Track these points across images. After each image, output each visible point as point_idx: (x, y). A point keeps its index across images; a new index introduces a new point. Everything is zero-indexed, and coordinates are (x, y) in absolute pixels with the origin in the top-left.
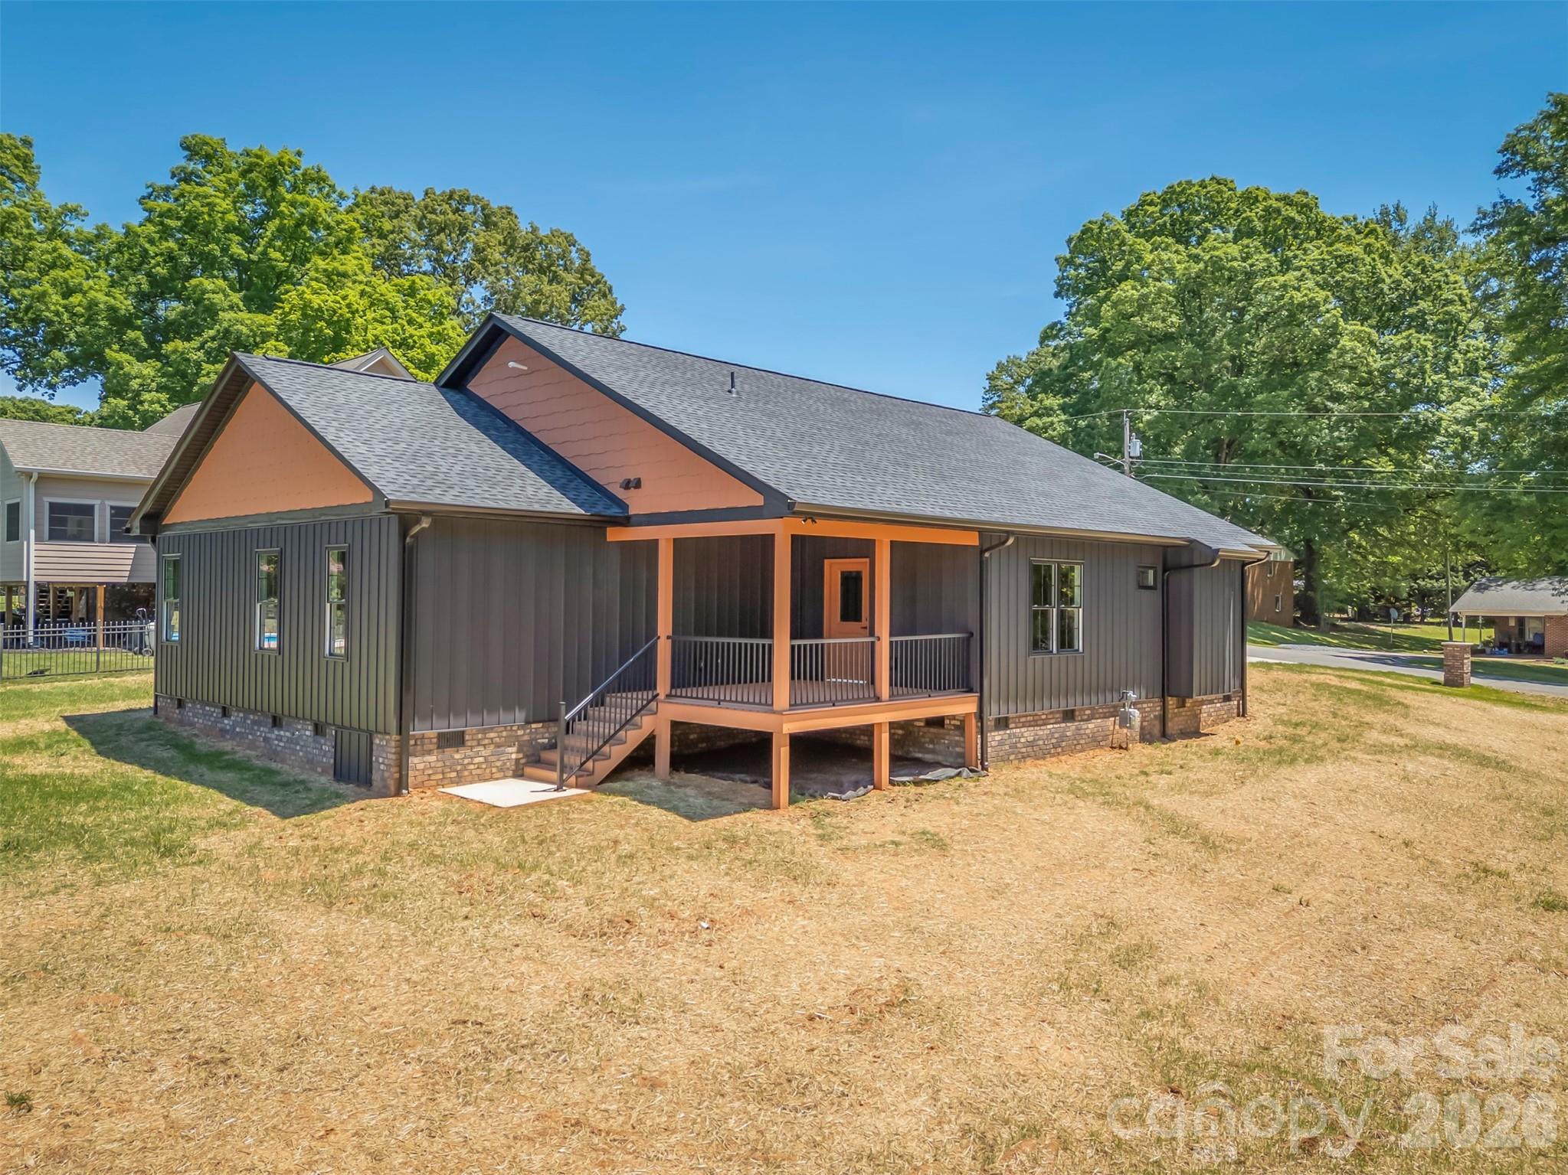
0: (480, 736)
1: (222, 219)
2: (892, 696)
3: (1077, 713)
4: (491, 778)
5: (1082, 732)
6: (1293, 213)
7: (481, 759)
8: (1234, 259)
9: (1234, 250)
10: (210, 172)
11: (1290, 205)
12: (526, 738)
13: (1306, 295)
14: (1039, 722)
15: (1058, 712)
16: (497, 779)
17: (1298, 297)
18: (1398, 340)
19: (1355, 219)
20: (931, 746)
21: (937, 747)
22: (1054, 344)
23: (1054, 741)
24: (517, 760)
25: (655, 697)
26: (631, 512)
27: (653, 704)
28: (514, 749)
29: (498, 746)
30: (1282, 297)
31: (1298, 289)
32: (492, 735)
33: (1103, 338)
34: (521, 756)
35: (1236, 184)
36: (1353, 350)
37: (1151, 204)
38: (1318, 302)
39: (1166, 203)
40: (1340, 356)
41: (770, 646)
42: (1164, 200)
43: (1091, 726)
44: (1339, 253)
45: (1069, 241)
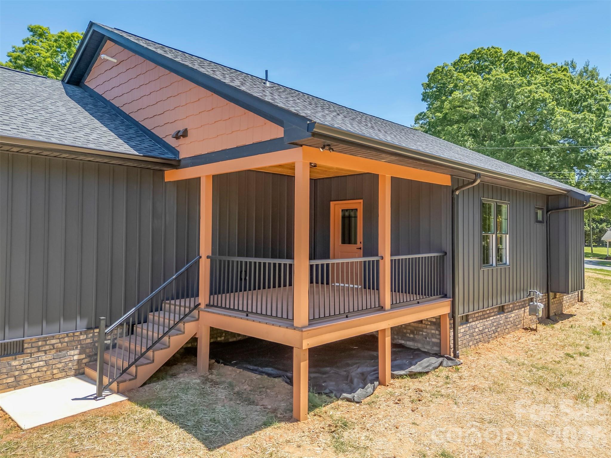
0: (40, 343)
1: (44, 61)
2: (394, 306)
3: (506, 307)
4: (53, 378)
5: (508, 320)
6: (530, 60)
7: (42, 363)
8: (507, 79)
9: (507, 76)
10: (41, 42)
11: (530, 57)
12: (89, 341)
13: (540, 95)
14: (486, 316)
15: (495, 308)
16: (59, 379)
17: (537, 96)
18: (580, 116)
19: (557, 64)
20: (412, 336)
21: (416, 336)
22: (421, 122)
23: (494, 328)
24: (79, 361)
25: (197, 306)
26: (181, 157)
27: (195, 312)
28: (77, 352)
29: (60, 350)
30: (529, 97)
31: (536, 93)
32: (53, 341)
33: (445, 117)
34: (83, 356)
35: (502, 50)
36: (561, 121)
37: (465, 58)
38: (546, 98)
39: (471, 58)
40: (555, 123)
41: (291, 266)
42: (470, 57)
43: (513, 315)
44: (554, 77)
45: (428, 76)
